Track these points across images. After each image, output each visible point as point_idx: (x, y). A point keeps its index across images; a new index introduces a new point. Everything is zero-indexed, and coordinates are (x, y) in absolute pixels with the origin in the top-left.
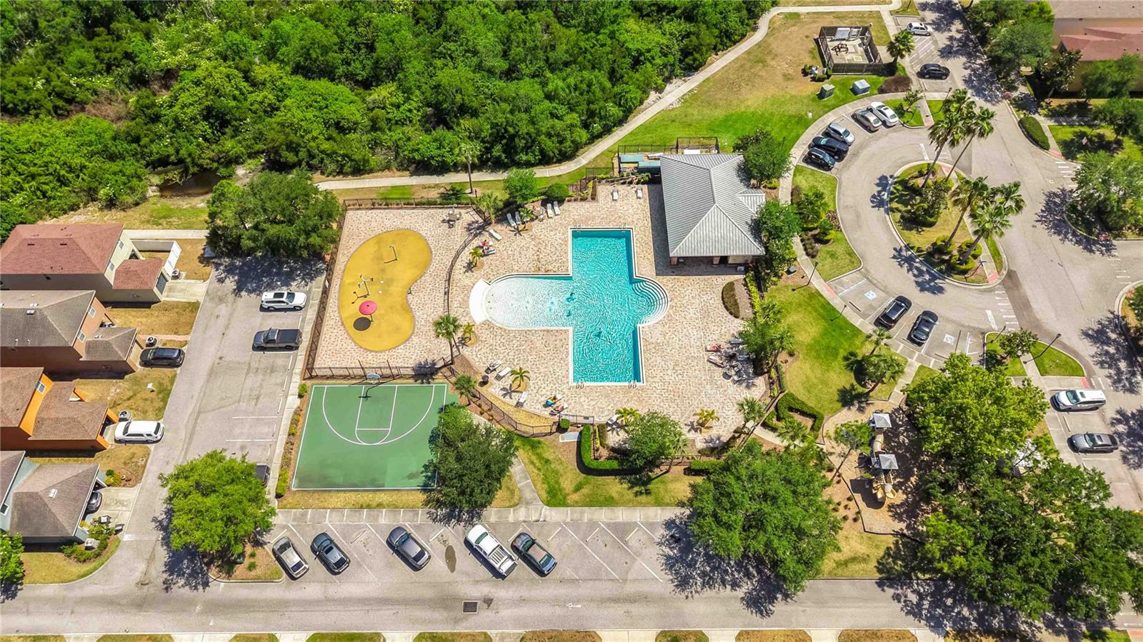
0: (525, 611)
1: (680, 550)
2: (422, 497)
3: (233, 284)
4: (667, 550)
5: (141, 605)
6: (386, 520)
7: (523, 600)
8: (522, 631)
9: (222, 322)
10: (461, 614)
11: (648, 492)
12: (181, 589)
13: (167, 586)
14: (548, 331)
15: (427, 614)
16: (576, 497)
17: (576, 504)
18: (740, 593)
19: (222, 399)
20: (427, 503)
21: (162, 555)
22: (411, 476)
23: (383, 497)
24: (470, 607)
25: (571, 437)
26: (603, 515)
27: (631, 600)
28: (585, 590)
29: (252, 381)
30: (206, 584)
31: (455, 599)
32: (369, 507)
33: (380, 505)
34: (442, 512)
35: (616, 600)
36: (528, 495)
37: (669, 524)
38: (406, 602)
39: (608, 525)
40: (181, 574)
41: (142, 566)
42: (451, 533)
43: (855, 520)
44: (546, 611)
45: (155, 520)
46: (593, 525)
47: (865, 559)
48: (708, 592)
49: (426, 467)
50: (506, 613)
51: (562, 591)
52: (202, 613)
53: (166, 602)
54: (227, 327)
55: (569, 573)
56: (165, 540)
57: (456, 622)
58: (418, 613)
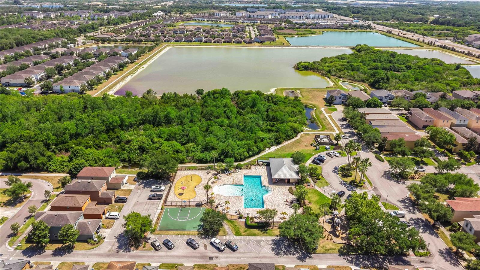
0: (229, 260)
1: (277, 246)
2: (197, 233)
3: (143, 186)
4: (273, 246)
5: (108, 256)
6: (186, 238)
7: (227, 257)
8: (228, 264)
9: (139, 194)
10: (208, 260)
11: (266, 233)
12: (122, 252)
13: (118, 252)
14: (237, 196)
15: (198, 260)
16: (244, 233)
17: (244, 235)
18: (296, 256)
19: (138, 210)
20: (198, 234)
21: (117, 244)
22: (194, 228)
23: (186, 233)
24: (211, 258)
25: (243, 220)
26: (253, 238)
27: (262, 258)
28: (248, 255)
29: (147, 206)
30: (130, 251)
31: (206, 256)
32: (181, 235)
33: (184, 234)
34: (203, 236)
35: (257, 258)
36: (229, 233)
37: (273, 240)
38: (191, 257)
39: (254, 240)
40: (122, 249)
41: (111, 247)
42: (207, 242)
43: (331, 240)
44: (235, 260)
45: (115, 237)
46: (249, 240)
47: (334, 249)
49: (199, 226)
50: (222, 260)
51: (239, 255)
52: (128, 258)
53: (117, 255)
55: (242, 251)
56: (118, 241)
57: (207, 262)
58: (195, 259)
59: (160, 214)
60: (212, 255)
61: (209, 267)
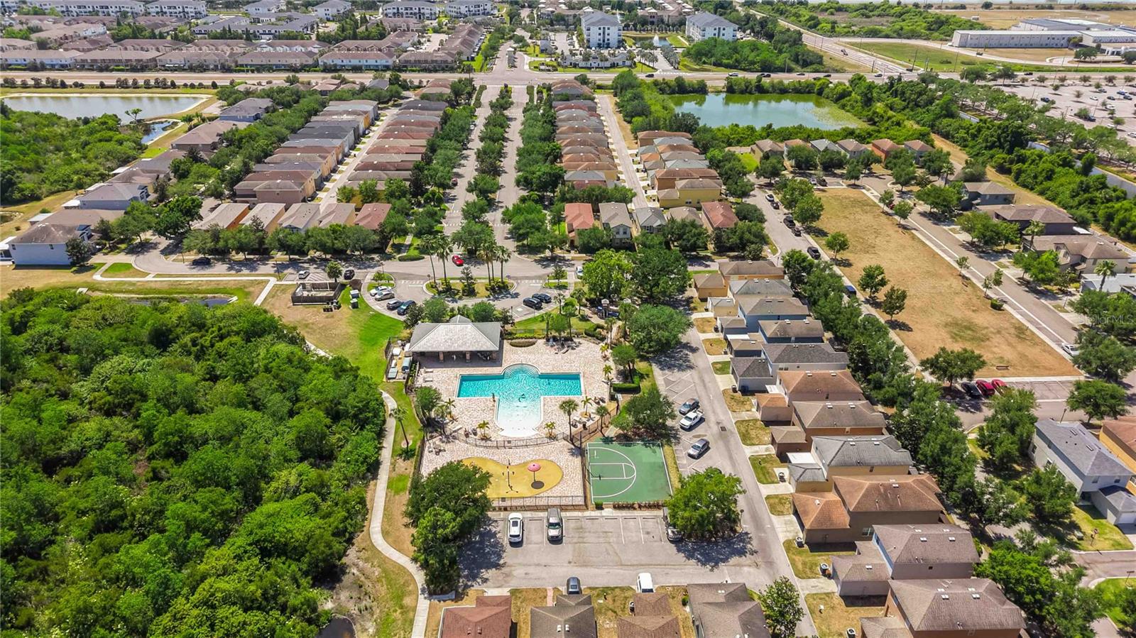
0: (719, 410)
1: (675, 367)
2: (666, 447)
3: (489, 571)
4: (675, 371)
5: (770, 563)
6: (684, 460)
7: (714, 412)
8: (730, 411)
10: (727, 432)
11: (647, 374)
12: (754, 545)
13: (753, 553)
14: (544, 404)
15: (732, 442)
18: (690, 353)
19: (608, 554)
20: (670, 445)
21: (734, 560)
22: (654, 452)
23: (670, 461)
24: (723, 429)
25: (619, 396)
26: (662, 387)
27: (703, 381)
28: (702, 391)
29: (591, 538)
30: (747, 534)
31: (721, 433)
32: (677, 468)
33: (675, 463)
34: (673, 440)
35: (705, 386)
37: (662, 369)
38: (729, 450)
39: (667, 385)
40: (744, 547)
41: (746, 569)
42: (684, 435)
44: (717, 405)
45: (712, 570)
46: (668, 391)
48: (692, 361)
49: (646, 446)
50: (722, 417)
52: (765, 532)
53: (764, 550)
54: (538, 565)
56: (725, 560)
57: (732, 433)
58: (733, 446)
59: (618, 507)
60: (715, 429)
61: (743, 430)
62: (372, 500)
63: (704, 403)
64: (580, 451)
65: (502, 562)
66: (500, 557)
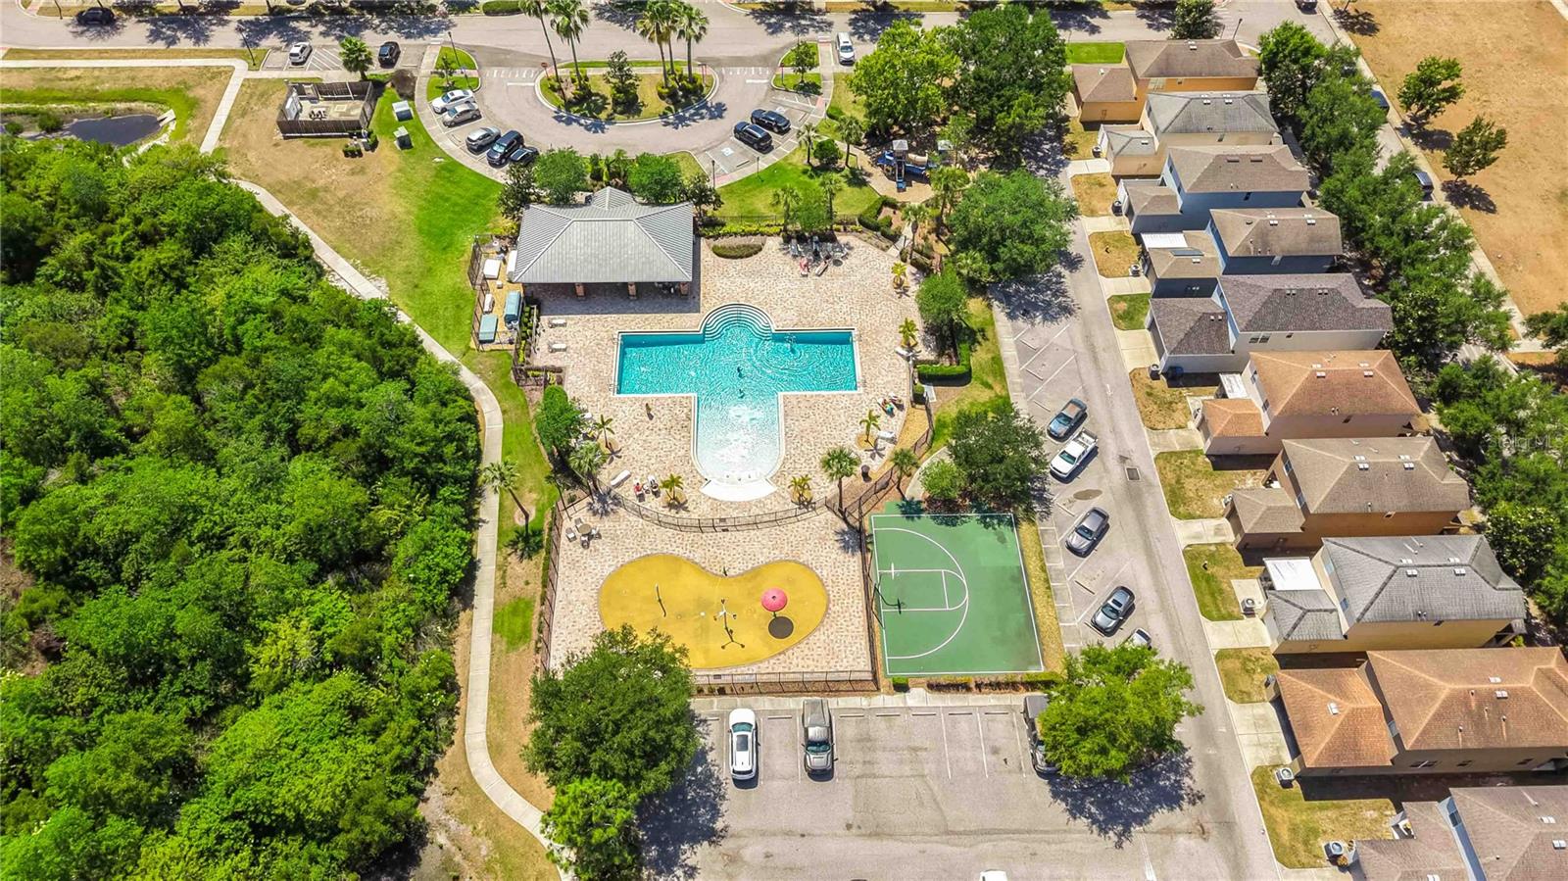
0: (1124, 427)
1: (1037, 310)
2: (1025, 526)
3: (698, 848)
4: (1038, 320)
5: (1227, 826)
6: (1060, 561)
7: (1114, 430)
8: (1145, 429)
9: (777, 845)
10: (1141, 483)
11: (982, 330)
12: (1195, 780)
13: (1197, 798)
14: (786, 415)
15: (1150, 510)
16: (998, 388)
17: (1005, 387)
18: (1065, 272)
19: (922, 804)
20: (1032, 522)
21: (1161, 817)
22: (1002, 540)
23: (1033, 566)
24: (1132, 474)
25: (930, 391)
26: (1013, 366)
27: (1092, 349)
28: (1092, 381)
29: (886, 764)
30: (1183, 749)
31: (1128, 488)
32: (1047, 581)
33: (1043, 569)
34: (1037, 507)
35: (1095, 359)
37: (1011, 316)
38: (1144, 532)
39: (1021, 362)
40: (1178, 785)
41: (1182, 840)
42: (1058, 493)
44: (1119, 411)
45: (1119, 845)
46: (1025, 374)
48: (1071, 293)
49: (987, 526)
50: (1130, 444)
51: (1096, 394)
52: (1216, 745)
53: (1215, 793)
54: (788, 833)
55: (1078, 393)
56: (1142, 819)
57: (1150, 485)
58: (1152, 522)
59: (935, 687)
60: (1117, 473)
61: (1171, 477)
62: (466, 662)
63: (1096, 409)
64: (857, 539)
65: (719, 825)
66: (715, 812)
